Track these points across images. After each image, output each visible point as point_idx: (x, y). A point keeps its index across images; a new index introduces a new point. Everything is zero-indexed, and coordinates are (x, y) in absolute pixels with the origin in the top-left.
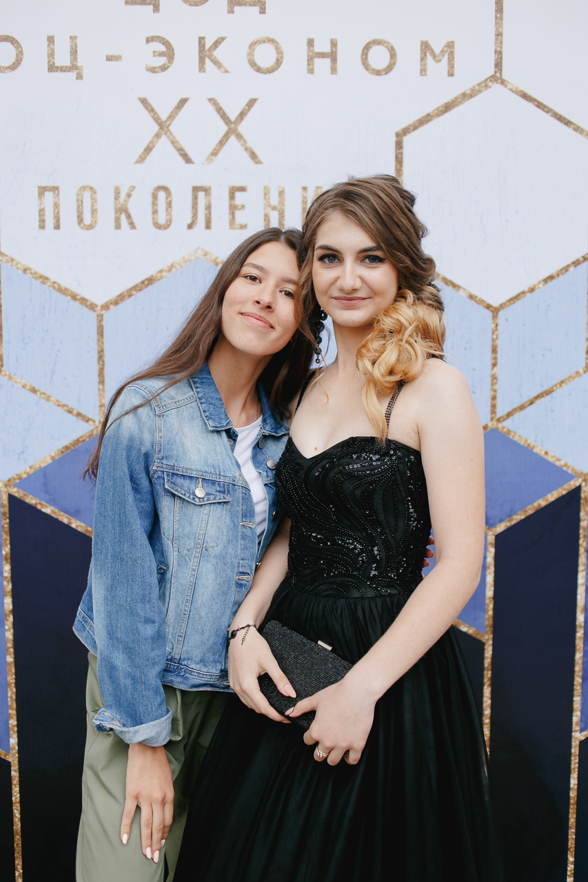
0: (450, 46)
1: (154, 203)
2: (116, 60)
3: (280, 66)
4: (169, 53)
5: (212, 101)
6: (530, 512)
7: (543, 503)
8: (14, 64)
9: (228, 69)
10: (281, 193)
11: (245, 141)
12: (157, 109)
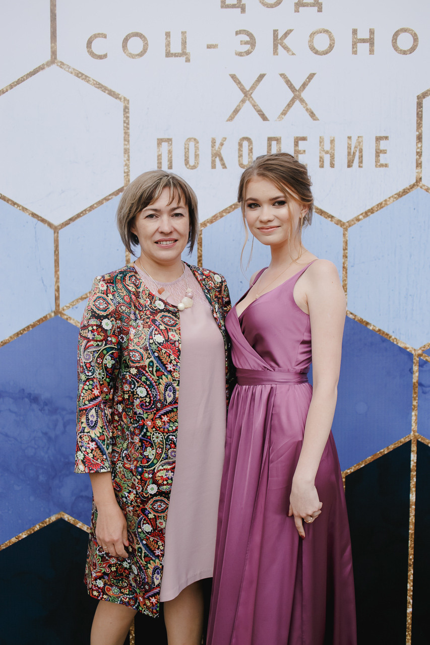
1: (240, 150)
2: (214, 48)
3: (332, 50)
4: (252, 42)
8: (142, 52)
9: (294, 52)
10: (332, 142)
11: (306, 104)
12: (242, 82)
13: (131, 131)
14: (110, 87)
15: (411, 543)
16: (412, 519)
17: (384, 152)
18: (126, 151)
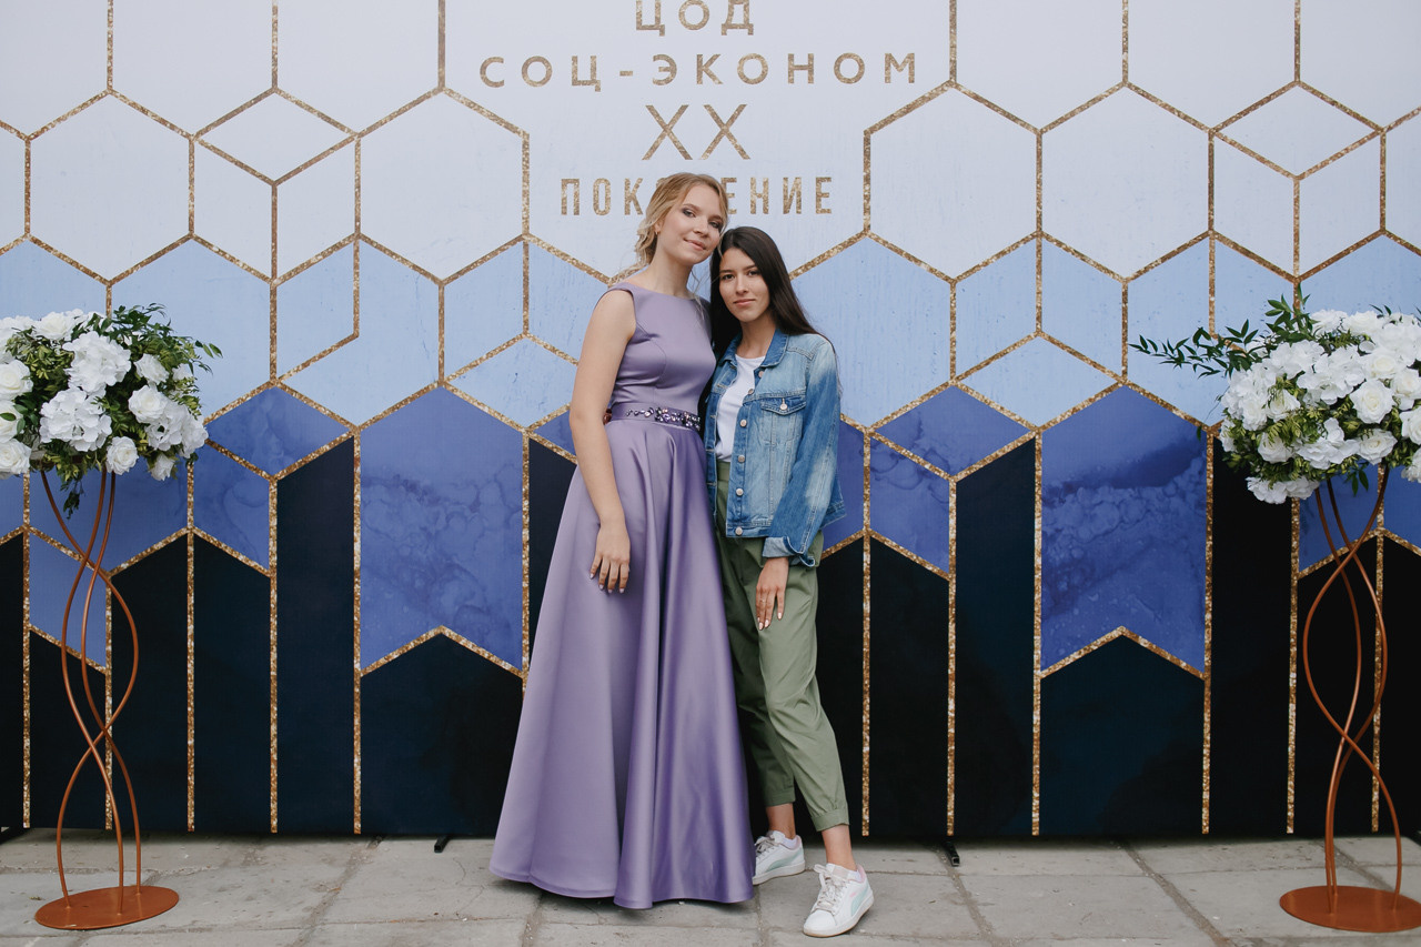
0: (911, 57)
2: (628, 75)
3: (765, 78)
4: (672, 69)
5: (707, 107)
6: (989, 462)
7: (1001, 454)
8: (544, 79)
9: (721, 81)
10: (766, 183)
11: (735, 140)
12: (662, 114)
13: (531, 170)
14: (506, 120)
15: (866, 664)
16: (867, 634)
17: (826, 195)
18: (526, 194)
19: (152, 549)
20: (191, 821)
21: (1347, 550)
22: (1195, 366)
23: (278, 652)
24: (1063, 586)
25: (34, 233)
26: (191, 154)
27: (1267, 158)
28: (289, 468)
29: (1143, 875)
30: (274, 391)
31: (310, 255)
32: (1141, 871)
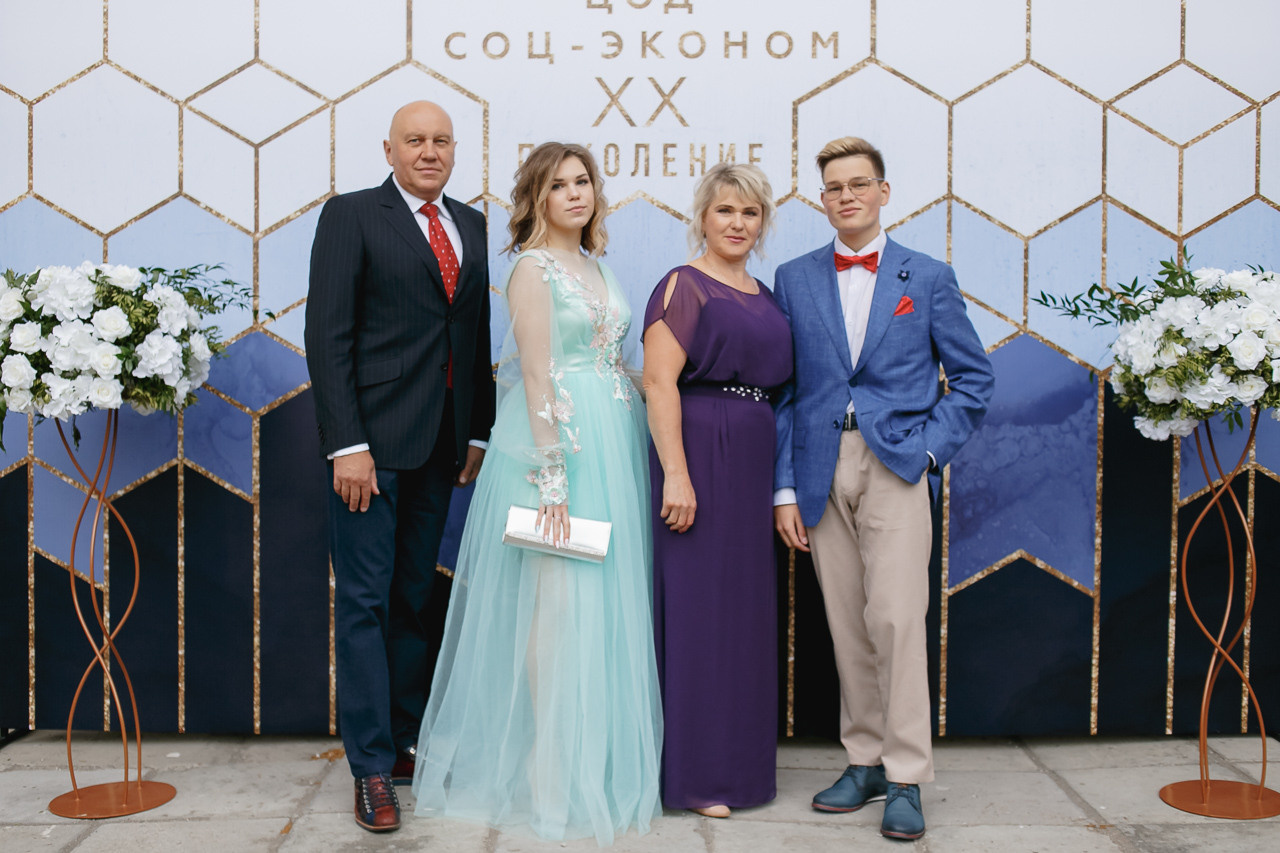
0: (835, 35)
1: (606, 157)
2: (579, 50)
3: (703, 53)
4: (619, 44)
8: (503, 53)
9: (664, 54)
10: (703, 149)
11: (676, 109)
12: (609, 86)
13: (490, 136)
14: (468, 90)
17: (758, 160)
18: (486, 157)
19: (145, 478)
20: (181, 723)
21: (1221, 482)
22: (1089, 318)
23: (261, 571)
24: (969, 513)
25: (36, 190)
26: (181, 118)
27: (1155, 128)
28: (271, 405)
29: (1038, 771)
30: (257, 335)
31: (290, 212)
32: (1036, 767)
